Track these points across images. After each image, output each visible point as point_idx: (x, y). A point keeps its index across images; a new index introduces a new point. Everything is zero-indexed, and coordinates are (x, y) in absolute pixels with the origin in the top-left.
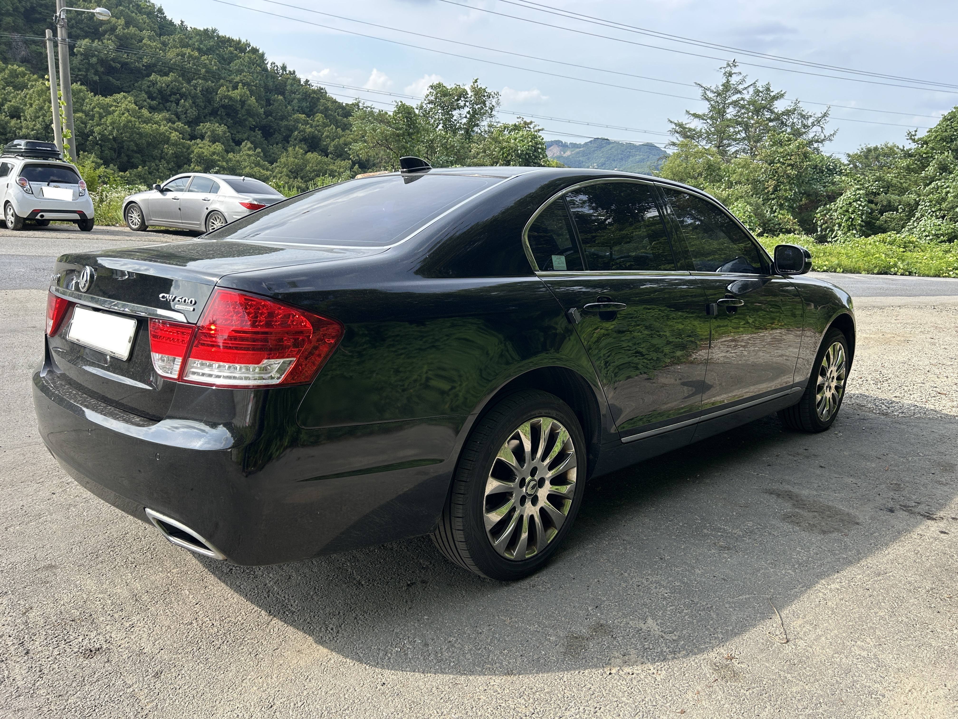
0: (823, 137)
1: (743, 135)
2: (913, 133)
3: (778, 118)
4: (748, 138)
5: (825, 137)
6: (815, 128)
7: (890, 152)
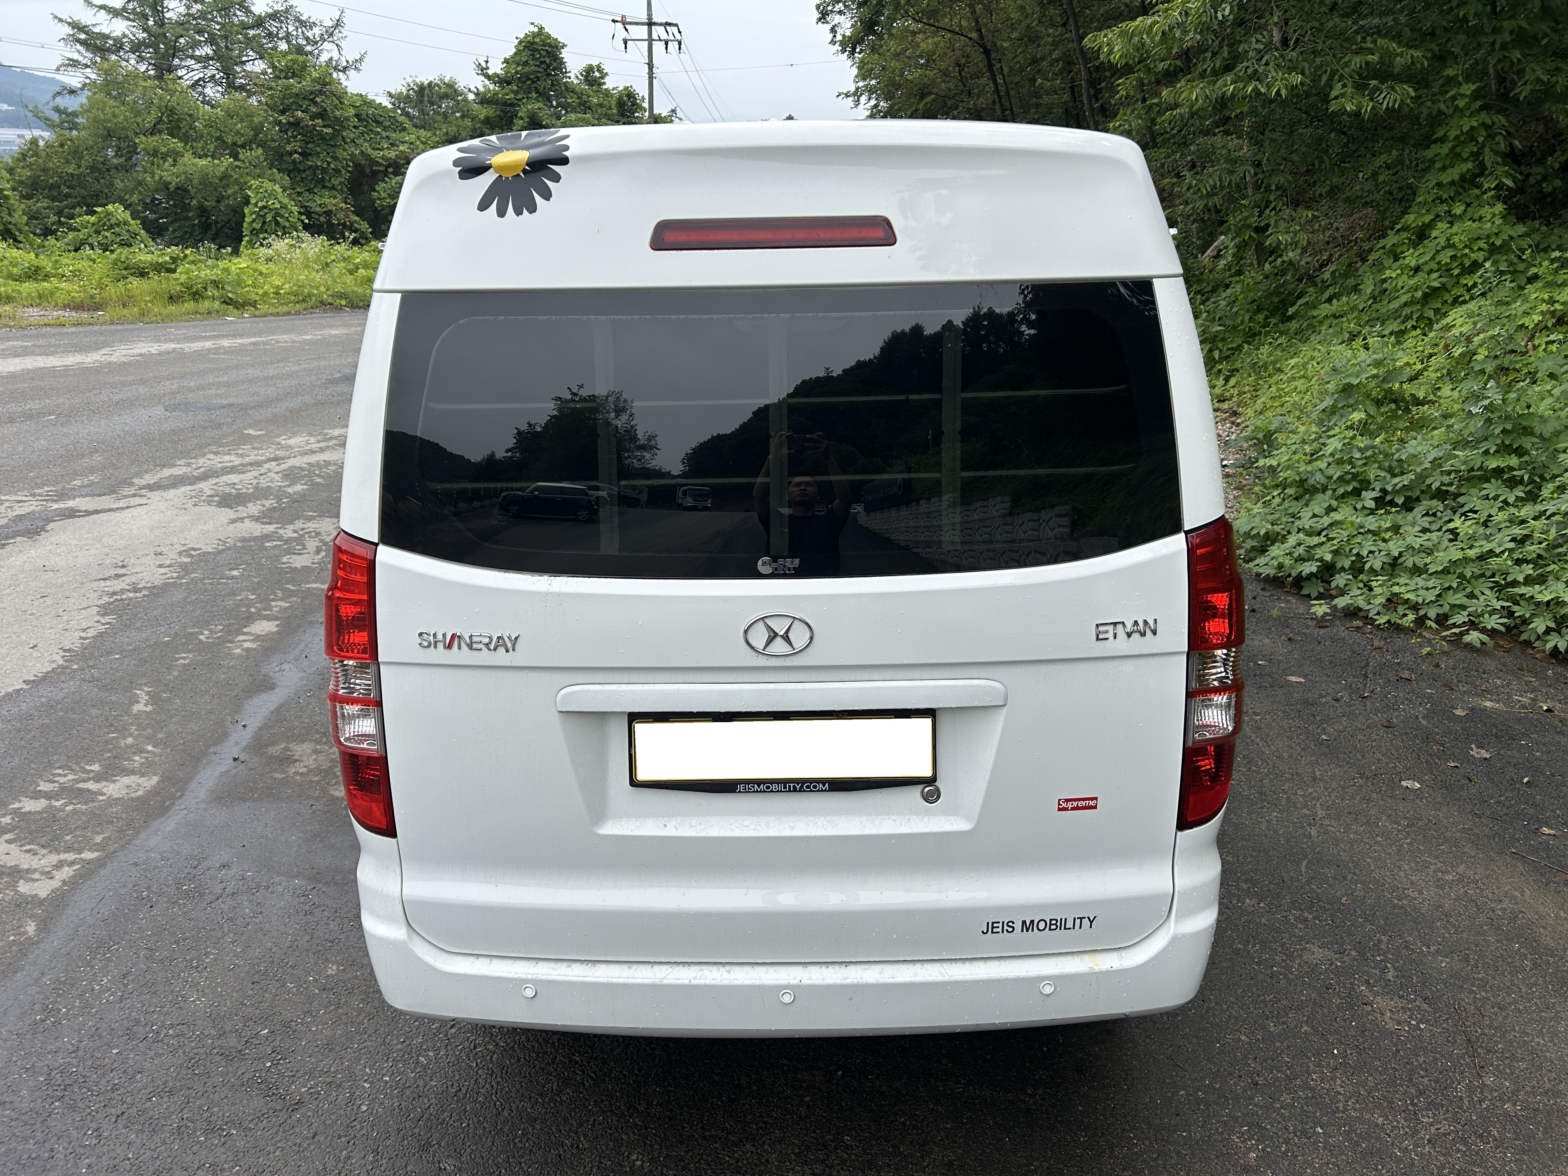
0: (345, 64)
1: (207, 50)
2: (484, 65)
3: (259, 22)
4: (218, 56)
5: (347, 61)
6: (326, 45)
7: (450, 91)
